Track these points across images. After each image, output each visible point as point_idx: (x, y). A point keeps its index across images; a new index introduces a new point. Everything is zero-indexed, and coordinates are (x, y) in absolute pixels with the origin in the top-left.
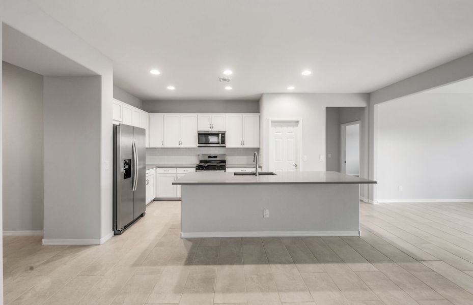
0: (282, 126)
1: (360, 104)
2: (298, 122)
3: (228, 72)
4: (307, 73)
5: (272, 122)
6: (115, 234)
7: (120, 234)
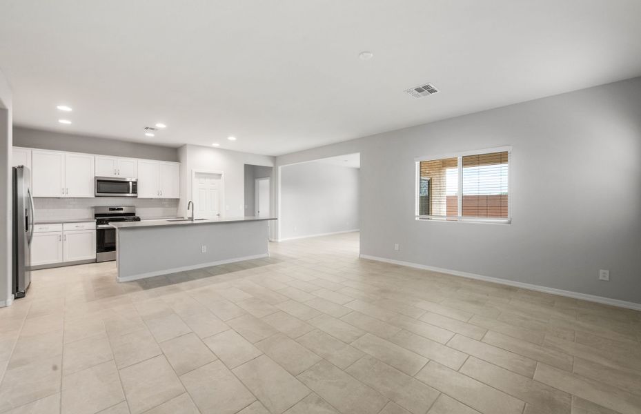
0: (205, 178)
1: (269, 164)
2: (220, 175)
3: (160, 125)
4: (232, 138)
5: (196, 173)
6: (16, 298)
7: (24, 297)
